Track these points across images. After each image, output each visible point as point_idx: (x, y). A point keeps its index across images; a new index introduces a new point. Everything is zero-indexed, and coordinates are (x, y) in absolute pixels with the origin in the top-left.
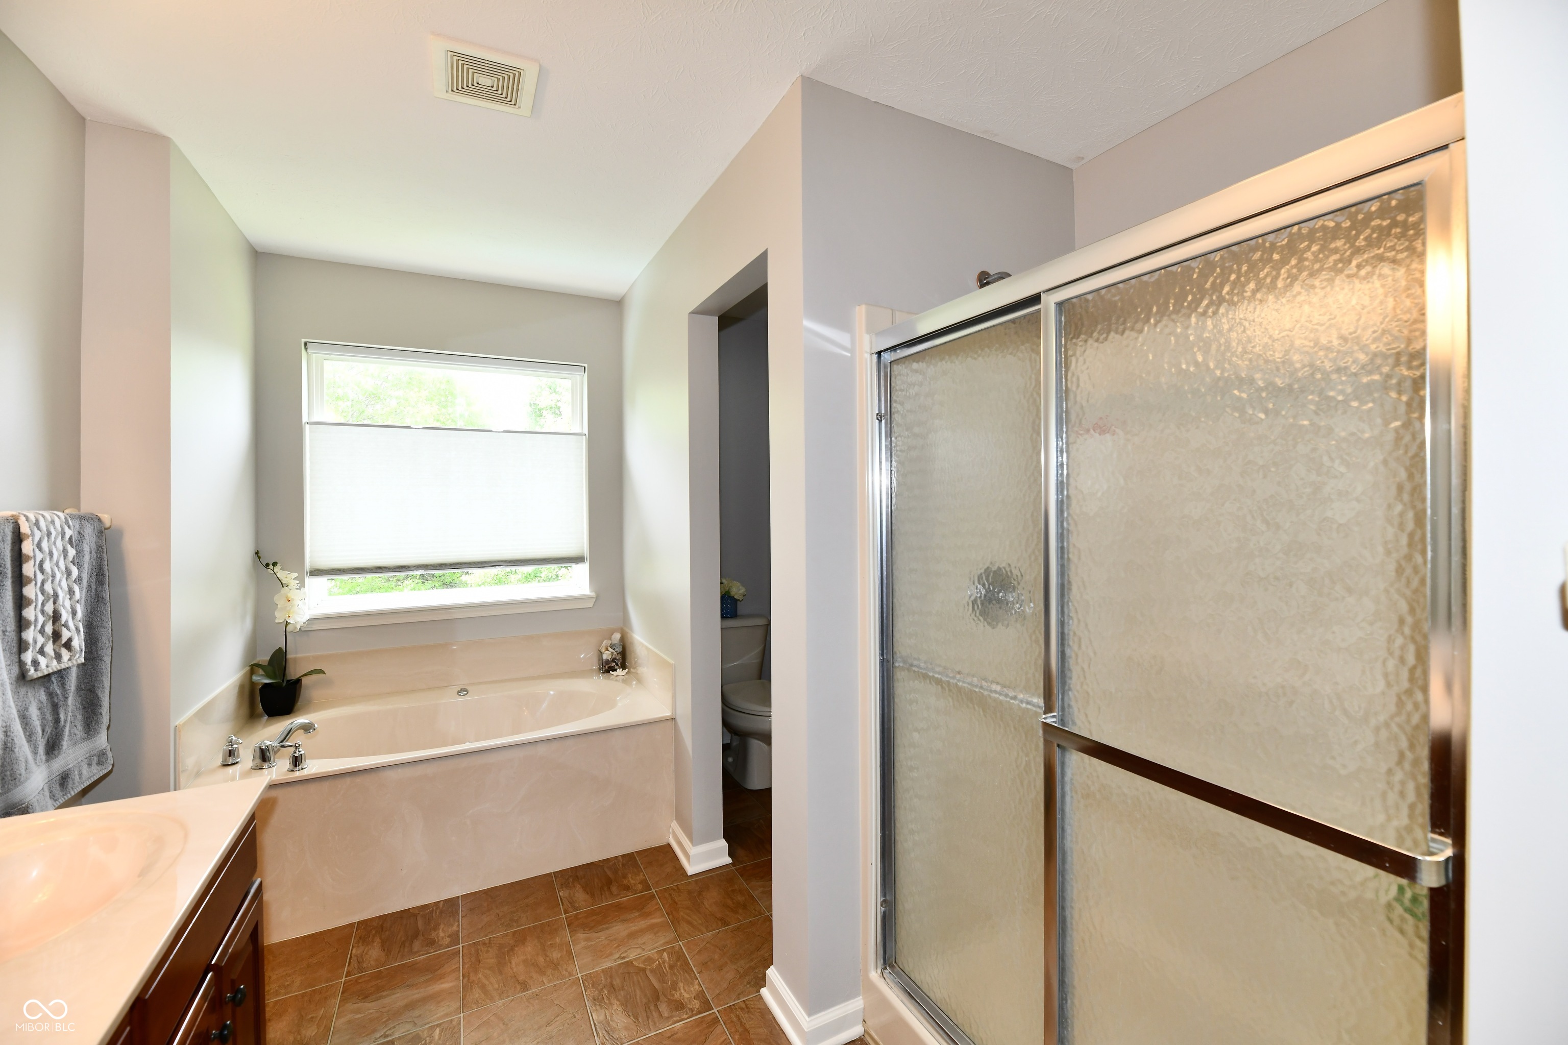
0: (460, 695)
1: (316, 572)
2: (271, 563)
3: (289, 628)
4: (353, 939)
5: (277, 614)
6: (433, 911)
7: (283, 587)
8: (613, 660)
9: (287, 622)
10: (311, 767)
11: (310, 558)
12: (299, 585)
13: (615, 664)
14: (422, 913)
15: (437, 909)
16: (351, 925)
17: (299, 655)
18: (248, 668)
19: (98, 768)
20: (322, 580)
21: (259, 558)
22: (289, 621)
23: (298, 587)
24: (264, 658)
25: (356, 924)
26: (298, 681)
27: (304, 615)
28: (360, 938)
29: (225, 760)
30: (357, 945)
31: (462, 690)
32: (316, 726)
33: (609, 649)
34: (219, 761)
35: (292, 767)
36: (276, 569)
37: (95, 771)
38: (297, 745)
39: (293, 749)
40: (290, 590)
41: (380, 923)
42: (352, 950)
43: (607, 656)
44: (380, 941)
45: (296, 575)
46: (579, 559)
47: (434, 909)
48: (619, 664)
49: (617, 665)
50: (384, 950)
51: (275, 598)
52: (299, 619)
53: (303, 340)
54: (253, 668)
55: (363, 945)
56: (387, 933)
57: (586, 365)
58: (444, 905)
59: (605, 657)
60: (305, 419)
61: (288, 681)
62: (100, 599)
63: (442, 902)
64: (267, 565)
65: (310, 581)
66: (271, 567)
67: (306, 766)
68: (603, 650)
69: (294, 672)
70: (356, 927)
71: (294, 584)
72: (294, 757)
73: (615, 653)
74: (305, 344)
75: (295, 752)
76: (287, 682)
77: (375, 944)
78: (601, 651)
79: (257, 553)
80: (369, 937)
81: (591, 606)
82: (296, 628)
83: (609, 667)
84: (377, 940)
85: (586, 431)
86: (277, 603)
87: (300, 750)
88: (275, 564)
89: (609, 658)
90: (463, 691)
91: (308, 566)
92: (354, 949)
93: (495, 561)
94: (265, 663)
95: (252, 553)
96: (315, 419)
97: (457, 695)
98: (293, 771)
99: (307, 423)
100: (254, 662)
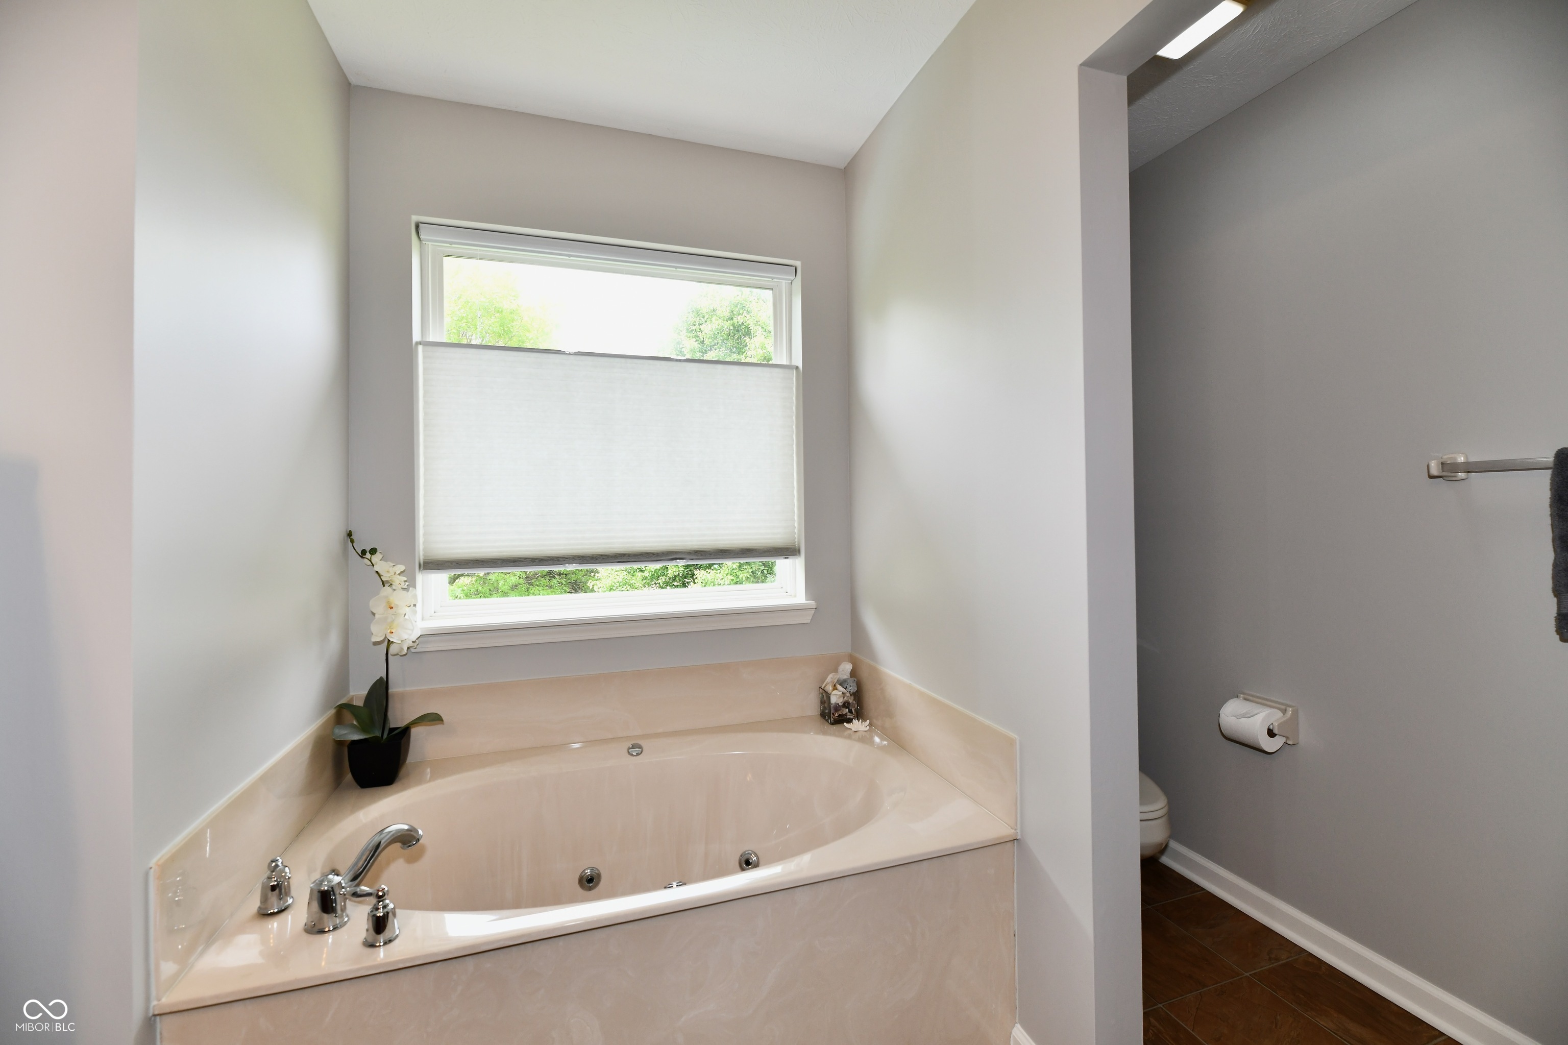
0: (632, 757)
1: (433, 565)
2: (368, 550)
3: (393, 649)
5: (374, 628)
7: (384, 586)
8: (846, 705)
9: (389, 640)
10: (405, 940)
11: (424, 543)
12: (407, 584)
13: (847, 710)
17: (408, 689)
18: (332, 712)
20: (442, 577)
21: (352, 541)
22: (391, 640)
23: (405, 587)
24: (358, 692)
26: (405, 732)
27: (413, 630)
29: (264, 900)
31: (633, 747)
32: (420, 832)
33: (839, 687)
34: (255, 903)
35: (371, 937)
36: (376, 558)
38: (380, 894)
39: (373, 900)
40: (395, 590)
43: (836, 698)
45: (401, 568)
46: (788, 551)
48: (853, 711)
49: (851, 712)
51: (372, 603)
52: (405, 636)
53: (414, 221)
54: (343, 712)
57: (798, 264)
59: (834, 700)
60: (416, 336)
61: (391, 732)
64: (364, 552)
65: (423, 579)
66: (368, 555)
67: (393, 937)
68: (829, 688)
69: (399, 716)
71: (399, 581)
72: (374, 918)
73: (848, 694)
74: (417, 227)
75: (377, 909)
76: (389, 734)
78: (826, 689)
79: (350, 534)
81: (809, 621)
82: (402, 649)
83: (840, 716)
85: (798, 361)
86: (374, 612)
87: (387, 901)
88: (373, 551)
89: (840, 701)
90: (637, 751)
91: (421, 553)
93: (676, 553)
94: (359, 703)
95: (343, 534)
96: (431, 338)
97: (627, 754)
98: (372, 946)
99: (420, 343)
100: (343, 701)
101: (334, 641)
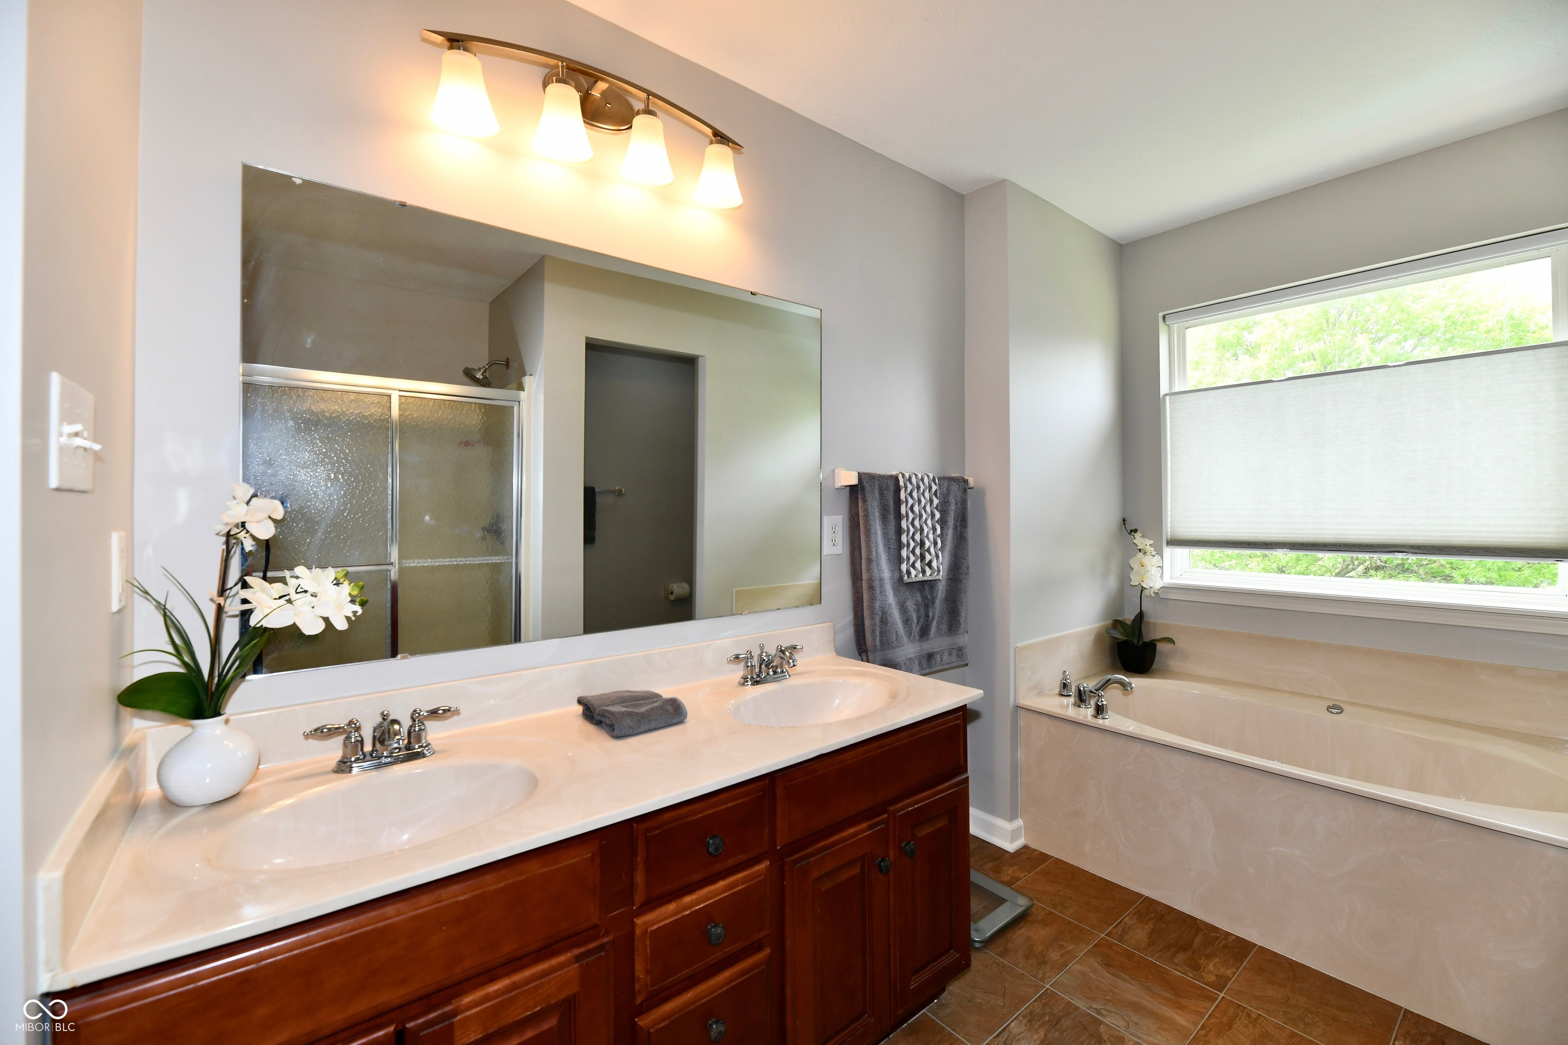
0: (1331, 712)
1: (1175, 542)
3: (1146, 593)
4: (1133, 908)
5: (1134, 577)
6: (1218, 938)
7: (1140, 553)
10: (1111, 721)
11: (1169, 527)
12: (1156, 552)
14: (1206, 932)
15: (1224, 939)
16: (1140, 895)
17: (1158, 621)
18: (1111, 621)
19: (956, 659)
21: (1125, 524)
22: (1143, 586)
23: (1155, 554)
24: (1129, 616)
25: (1143, 898)
26: (1153, 645)
27: (1156, 582)
28: (1139, 912)
29: (1061, 689)
30: (1132, 915)
31: (1334, 706)
32: (1133, 685)
35: (1095, 714)
36: (1138, 535)
37: (953, 660)
38: (1101, 695)
40: (1147, 556)
41: (1164, 912)
42: (1125, 917)
44: (1152, 927)
45: (1152, 542)
46: (1562, 553)
47: (1222, 937)
50: (1150, 938)
51: (1133, 562)
52: (1152, 586)
53: (1161, 314)
54: (1117, 623)
55: (1136, 920)
56: (1163, 925)
58: (1233, 941)
60: (1164, 389)
61: (1144, 642)
62: (963, 538)
63: (1234, 937)
64: (1131, 531)
65: (1168, 551)
66: (1133, 534)
67: (1108, 717)
69: (1148, 636)
70: (1142, 900)
71: (1151, 550)
74: (1164, 317)
75: (1098, 701)
76: (1142, 644)
77: (1147, 927)
79: (1124, 520)
80: (1146, 917)
82: (1150, 593)
84: (1151, 925)
86: (1134, 567)
87: (1103, 700)
88: (1135, 531)
90: (1335, 708)
91: (1167, 534)
92: (1127, 917)
93: (1395, 546)
94: (1129, 622)
95: (1120, 519)
96: (1177, 389)
97: (1326, 710)
98: (1096, 717)
99: (1166, 395)
100: (1119, 619)
101: (1113, 582)
